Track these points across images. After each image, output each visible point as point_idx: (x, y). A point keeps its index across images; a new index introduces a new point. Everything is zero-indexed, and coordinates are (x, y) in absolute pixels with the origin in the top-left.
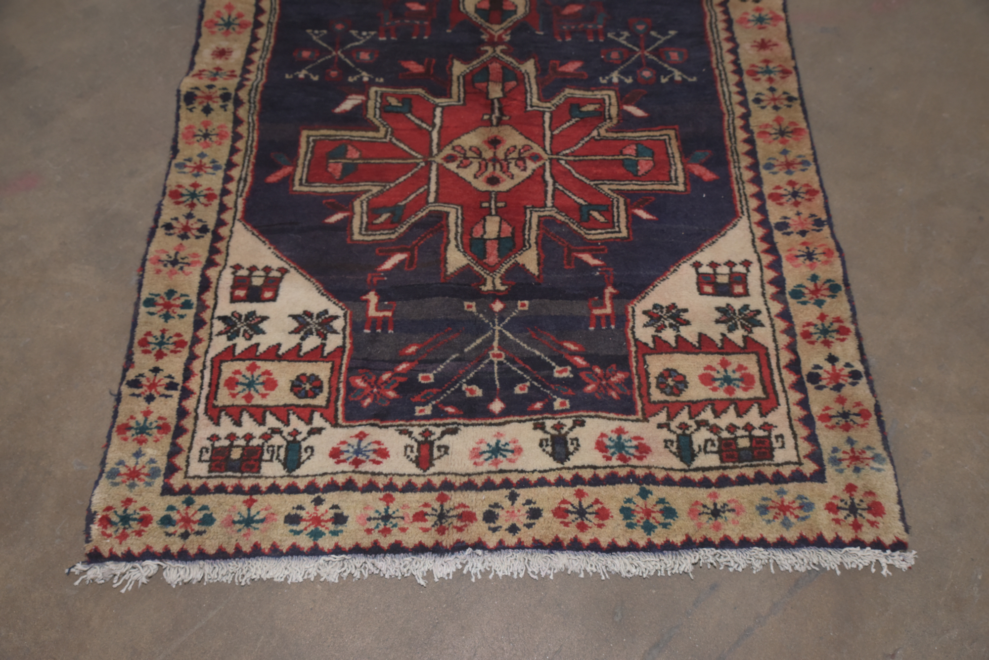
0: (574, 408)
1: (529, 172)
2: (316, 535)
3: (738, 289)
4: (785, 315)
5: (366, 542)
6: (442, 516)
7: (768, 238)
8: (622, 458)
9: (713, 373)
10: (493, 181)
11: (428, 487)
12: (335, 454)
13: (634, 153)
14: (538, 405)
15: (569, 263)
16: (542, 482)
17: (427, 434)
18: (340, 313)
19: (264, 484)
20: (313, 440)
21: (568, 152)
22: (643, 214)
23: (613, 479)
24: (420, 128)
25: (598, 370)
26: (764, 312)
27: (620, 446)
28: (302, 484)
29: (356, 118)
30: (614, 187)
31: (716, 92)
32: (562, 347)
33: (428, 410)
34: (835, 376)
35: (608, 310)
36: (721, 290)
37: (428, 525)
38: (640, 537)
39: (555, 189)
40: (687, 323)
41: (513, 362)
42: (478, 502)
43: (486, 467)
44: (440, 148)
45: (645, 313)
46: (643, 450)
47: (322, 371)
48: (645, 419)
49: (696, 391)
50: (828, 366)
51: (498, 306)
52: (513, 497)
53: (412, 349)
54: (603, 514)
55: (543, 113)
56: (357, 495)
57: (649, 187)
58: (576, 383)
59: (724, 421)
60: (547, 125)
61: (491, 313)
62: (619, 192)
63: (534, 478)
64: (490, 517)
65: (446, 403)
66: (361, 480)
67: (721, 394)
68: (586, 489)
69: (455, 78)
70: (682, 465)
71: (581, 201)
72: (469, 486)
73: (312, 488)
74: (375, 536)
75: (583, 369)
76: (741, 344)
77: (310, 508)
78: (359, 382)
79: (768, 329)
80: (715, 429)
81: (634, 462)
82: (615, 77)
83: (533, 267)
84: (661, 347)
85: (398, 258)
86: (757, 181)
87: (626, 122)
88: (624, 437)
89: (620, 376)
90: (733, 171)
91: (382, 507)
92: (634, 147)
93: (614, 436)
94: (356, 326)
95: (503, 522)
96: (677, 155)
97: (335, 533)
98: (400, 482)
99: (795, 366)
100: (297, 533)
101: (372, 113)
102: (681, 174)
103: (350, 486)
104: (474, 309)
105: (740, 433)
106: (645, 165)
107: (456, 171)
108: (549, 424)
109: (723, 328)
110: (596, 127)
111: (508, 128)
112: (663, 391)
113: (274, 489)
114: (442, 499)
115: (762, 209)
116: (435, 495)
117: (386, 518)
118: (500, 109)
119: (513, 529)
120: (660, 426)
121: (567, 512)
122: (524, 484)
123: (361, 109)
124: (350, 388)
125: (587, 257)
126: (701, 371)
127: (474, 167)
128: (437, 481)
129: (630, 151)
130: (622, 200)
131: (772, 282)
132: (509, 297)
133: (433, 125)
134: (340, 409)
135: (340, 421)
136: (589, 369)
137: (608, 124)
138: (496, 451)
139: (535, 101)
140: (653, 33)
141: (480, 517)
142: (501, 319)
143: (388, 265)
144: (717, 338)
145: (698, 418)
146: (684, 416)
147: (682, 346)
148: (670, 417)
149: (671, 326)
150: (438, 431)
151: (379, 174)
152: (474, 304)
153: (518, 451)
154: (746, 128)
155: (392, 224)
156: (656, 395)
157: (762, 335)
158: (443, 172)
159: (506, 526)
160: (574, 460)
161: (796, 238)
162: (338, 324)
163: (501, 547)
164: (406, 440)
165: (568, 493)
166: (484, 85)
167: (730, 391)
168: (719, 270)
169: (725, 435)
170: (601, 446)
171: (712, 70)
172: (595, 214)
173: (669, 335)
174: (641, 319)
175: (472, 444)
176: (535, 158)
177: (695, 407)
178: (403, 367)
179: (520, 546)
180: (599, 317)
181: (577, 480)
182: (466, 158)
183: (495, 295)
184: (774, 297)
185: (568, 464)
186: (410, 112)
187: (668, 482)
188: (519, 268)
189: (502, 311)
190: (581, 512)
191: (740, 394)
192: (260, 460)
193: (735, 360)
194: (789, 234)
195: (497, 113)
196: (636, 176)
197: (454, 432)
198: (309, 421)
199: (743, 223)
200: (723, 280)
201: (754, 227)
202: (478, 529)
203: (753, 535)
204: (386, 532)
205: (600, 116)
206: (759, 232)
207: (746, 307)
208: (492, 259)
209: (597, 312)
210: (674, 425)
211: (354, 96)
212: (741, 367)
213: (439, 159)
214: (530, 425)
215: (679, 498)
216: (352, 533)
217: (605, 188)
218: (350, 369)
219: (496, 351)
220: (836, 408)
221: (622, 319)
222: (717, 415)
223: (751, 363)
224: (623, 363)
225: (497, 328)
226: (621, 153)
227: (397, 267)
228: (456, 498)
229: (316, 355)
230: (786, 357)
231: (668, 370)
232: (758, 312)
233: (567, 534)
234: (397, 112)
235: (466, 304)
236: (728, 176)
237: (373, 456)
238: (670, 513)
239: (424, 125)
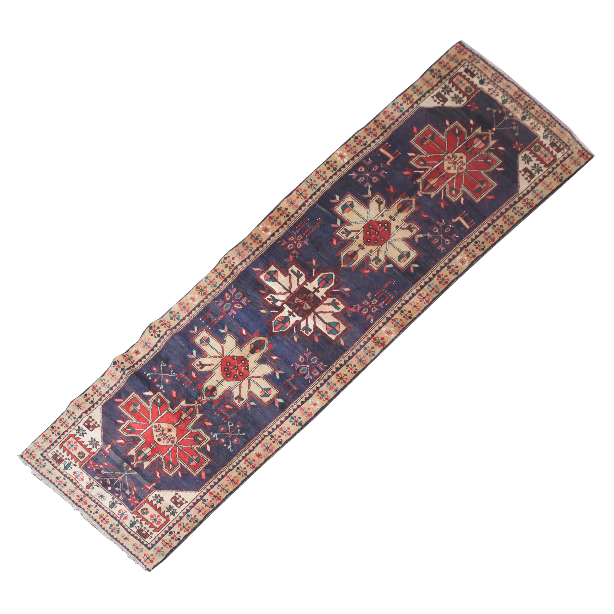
0: (122, 501)
1: (168, 444)
2: (59, 484)
3: (179, 505)
4: (181, 518)
5: (66, 493)
6: (81, 499)
7: (198, 501)
8: (121, 517)
9: (154, 516)
10: (159, 440)
11: (84, 492)
12: (75, 473)
13: (195, 458)
14: (117, 495)
15: (153, 472)
16: (103, 508)
17: (93, 483)
18: (101, 445)
19: (58, 468)
20: (73, 467)
21: (182, 446)
22: (180, 474)
23: (115, 518)
24: (158, 413)
25: (134, 498)
26: (178, 514)
27: (123, 514)
28: (64, 473)
29: (146, 399)
30: (181, 463)
31: (233, 458)
32: (133, 487)
33: (97, 478)
34: (175, 536)
35: (149, 488)
36: (176, 503)
37: (78, 499)
38: (109, 531)
39: (169, 453)
40: (161, 503)
41: (121, 483)
42: (90, 502)
43: (97, 497)
44: (157, 422)
45: (156, 494)
46: (126, 518)
47: (87, 454)
48: (132, 514)
49: (147, 517)
50: (176, 533)
51: (130, 469)
52: (96, 506)
53: (106, 464)
54: (107, 522)
55: (189, 431)
56: (71, 483)
57: (188, 469)
58: (128, 496)
59: (145, 526)
60: (186, 435)
61: (127, 469)
62: (181, 465)
63: (103, 506)
64: (89, 506)
65: (101, 480)
66: (74, 481)
67: (151, 521)
68: (109, 516)
69: (180, 405)
70: (129, 527)
71: (171, 460)
72: (91, 498)
73: (65, 475)
74: (68, 493)
75: (132, 495)
76: (166, 516)
77: (62, 478)
78: (91, 462)
79: (175, 517)
80: (142, 526)
81: (122, 519)
82: (215, 435)
83: (145, 467)
84: (151, 503)
85: (122, 441)
86: (212, 487)
87: (204, 449)
88: (125, 513)
89: (137, 502)
90: (210, 480)
91: (74, 489)
92: (197, 457)
93: (124, 512)
94: (101, 450)
95: (91, 509)
96: (203, 467)
97: (62, 487)
98: (80, 487)
99: (170, 528)
100: (56, 481)
101: (151, 400)
102: (199, 472)
103: (72, 481)
104: (125, 466)
105: (146, 530)
106: (193, 463)
107: (153, 431)
108: (115, 499)
109: (166, 510)
110: (195, 445)
111: (176, 429)
112: (141, 511)
113: (59, 470)
114: (84, 496)
115: (205, 494)
116: (84, 495)
117: (72, 491)
118: (180, 423)
119: (91, 512)
120: (133, 517)
121: (102, 517)
122: (100, 506)
123: (150, 397)
124: (88, 462)
125: (158, 474)
126: (153, 514)
127: (158, 433)
128: (86, 493)
129: (194, 457)
130: (179, 467)
131: (187, 510)
132: (134, 469)
133: (161, 414)
134: (83, 465)
135: (81, 467)
136: (133, 496)
137: (198, 446)
138: (101, 496)
139: (190, 427)
140: (239, 430)
141: (88, 505)
142: (128, 472)
143: (119, 441)
144: (162, 511)
145: (142, 522)
146: (139, 519)
147: (155, 507)
148: (137, 517)
149: (157, 501)
150: (95, 484)
151: (139, 417)
152: (126, 465)
153: (105, 499)
154: (227, 473)
155: (130, 432)
156: (139, 511)
157: (172, 518)
158: (151, 429)
159: (91, 510)
160: (112, 510)
161: (204, 505)
162: (98, 447)
163: (87, 512)
164: (88, 480)
165: (106, 514)
166: (183, 413)
167: (153, 522)
168: (180, 498)
169: (143, 528)
170: (119, 511)
171: (239, 452)
172: (171, 465)
173: (154, 503)
174: (153, 495)
175: (99, 491)
176: (173, 442)
177: (144, 519)
178: (101, 466)
179: (90, 515)
180: (146, 488)
181: (109, 513)
182: (159, 429)
183: (132, 466)
184: (183, 513)
185: (111, 509)
186: (160, 407)
187: (124, 527)
188: (142, 464)
189: (130, 471)
190: (104, 519)
191: (154, 524)
192: (61, 462)
193: (161, 517)
194: (203, 503)
195: (178, 423)
196: (189, 464)
197: (98, 486)
198: (76, 462)
199: (198, 493)
200: (178, 501)
201: (199, 496)
202: (85, 507)
203: (128, 547)
204: (70, 494)
205: (199, 443)
206: (199, 498)
207: (176, 510)
208: (140, 458)
209: (147, 486)
210: (136, 519)
211: (151, 392)
212: (161, 520)
213: (153, 425)
214: (112, 497)
215: (122, 531)
216: (65, 489)
217: (179, 461)
218: (92, 458)
219: (121, 478)
220: (167, 541)
221: (150, 492)
222: (146, 524)
223: (163, 520)
224: (140, 500)
225: (126, 473)
226: (192, 456)
227: (120, 443)
228: (87, 498)
229: (89, 450)
230: (171, 525)
231: (147, 509)
232: (177, 513)
233: (98, 520)
234: (157, 405)
235: (125, 463)
236: (208, 481)
237: (80, 479)
238: (118, 532)
239: (160, 413)
